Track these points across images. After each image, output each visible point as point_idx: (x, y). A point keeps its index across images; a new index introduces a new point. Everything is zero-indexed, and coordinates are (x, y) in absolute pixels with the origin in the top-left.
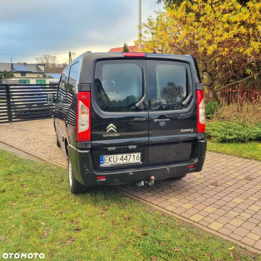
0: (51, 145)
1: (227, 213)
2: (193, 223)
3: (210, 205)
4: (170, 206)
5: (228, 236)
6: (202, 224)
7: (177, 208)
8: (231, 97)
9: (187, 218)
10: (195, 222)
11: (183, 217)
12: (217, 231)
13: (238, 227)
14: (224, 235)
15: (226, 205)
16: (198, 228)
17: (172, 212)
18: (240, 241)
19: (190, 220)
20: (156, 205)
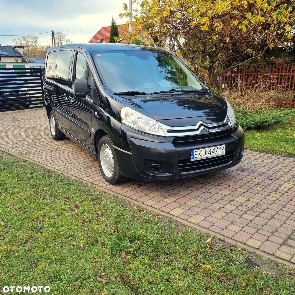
0: (24, 138)
1: (211, 206)
2: (172, 218)
3: (194, 198)
4: (150, 200)
5: (208, 229)
6: (182, 217)
7: (157, 202)
8: (231, 81)
9: (167, 212)
10: (175, 216)
11: (163, 211)
12: (197, 225)
13: (219, 220)
14: (203, 228)
15: (211, 197)
16: (177, 222)
17: (151, 206)
18: (219, 233)
19: (169, 214)
20: (135, 200)
